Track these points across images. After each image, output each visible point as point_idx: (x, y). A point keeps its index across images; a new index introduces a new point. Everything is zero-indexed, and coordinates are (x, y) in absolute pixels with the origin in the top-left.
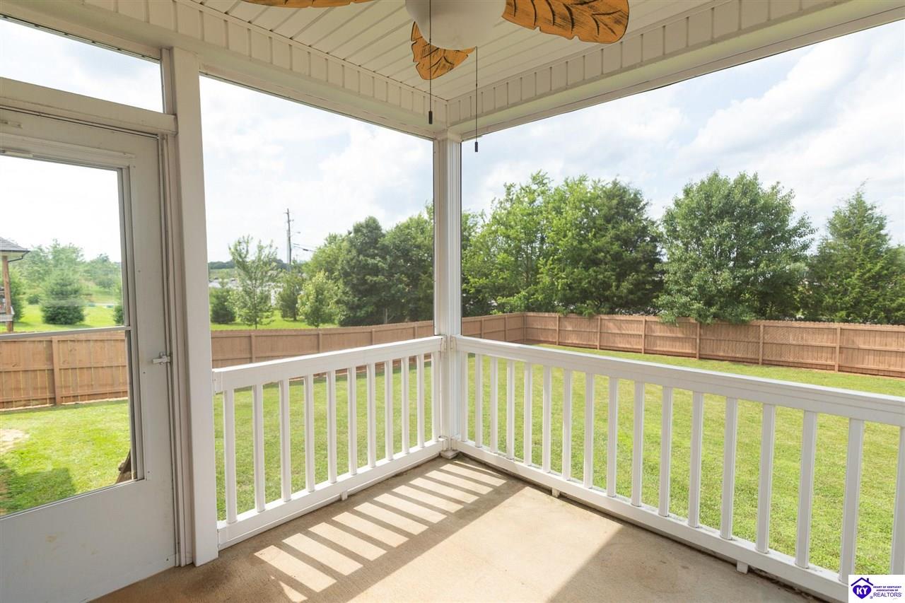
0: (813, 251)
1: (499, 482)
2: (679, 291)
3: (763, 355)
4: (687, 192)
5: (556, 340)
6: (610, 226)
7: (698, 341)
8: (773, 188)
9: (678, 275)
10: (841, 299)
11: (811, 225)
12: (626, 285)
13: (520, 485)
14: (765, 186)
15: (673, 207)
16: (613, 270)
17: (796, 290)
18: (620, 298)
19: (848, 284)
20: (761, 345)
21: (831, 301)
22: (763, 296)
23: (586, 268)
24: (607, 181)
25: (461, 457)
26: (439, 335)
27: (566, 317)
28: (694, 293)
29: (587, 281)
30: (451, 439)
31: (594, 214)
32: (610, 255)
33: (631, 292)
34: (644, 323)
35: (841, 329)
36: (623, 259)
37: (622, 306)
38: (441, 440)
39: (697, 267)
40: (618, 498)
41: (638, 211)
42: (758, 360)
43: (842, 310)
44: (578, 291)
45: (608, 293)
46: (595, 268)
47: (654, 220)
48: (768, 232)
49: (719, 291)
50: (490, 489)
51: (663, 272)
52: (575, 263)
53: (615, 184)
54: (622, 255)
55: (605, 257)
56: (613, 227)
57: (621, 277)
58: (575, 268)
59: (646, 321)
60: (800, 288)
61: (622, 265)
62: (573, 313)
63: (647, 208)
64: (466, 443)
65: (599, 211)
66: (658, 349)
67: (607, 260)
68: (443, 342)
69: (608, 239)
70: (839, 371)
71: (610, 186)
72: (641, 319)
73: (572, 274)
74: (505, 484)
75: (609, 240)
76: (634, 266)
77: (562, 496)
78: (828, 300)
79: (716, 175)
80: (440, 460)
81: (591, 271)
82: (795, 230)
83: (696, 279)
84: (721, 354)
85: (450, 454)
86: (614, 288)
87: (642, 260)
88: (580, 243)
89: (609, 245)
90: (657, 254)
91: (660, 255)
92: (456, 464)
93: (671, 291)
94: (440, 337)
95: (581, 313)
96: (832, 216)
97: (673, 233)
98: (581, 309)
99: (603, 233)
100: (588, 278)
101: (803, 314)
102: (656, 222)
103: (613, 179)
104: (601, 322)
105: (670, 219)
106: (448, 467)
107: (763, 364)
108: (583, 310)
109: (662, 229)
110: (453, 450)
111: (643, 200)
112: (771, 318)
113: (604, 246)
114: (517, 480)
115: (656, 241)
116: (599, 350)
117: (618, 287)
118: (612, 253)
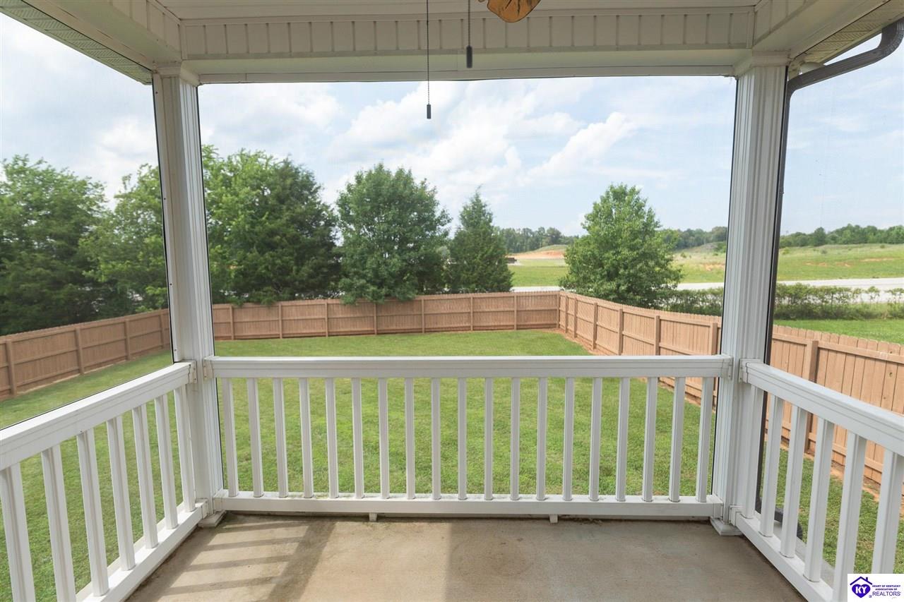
0: (452, 236)
1: (299, 531)
2: (356, 273)
3: (425, 324)
4: (359, 179)
5: (231, 334)
6: (284, 207)
7: (375, 318)
8: (423, 183)
9: (355, 257)
10: (471, 274)
11: (449, 216)
12: (306, 269)
13: (328, 524)
14: (417, 182)
15: (346, 191)
16: (291, 254)
17: (442, 269)
18: (301, 282)
19: (474, 263)
20: (423, 316)
21: (466, 276)
22: (421, 275)
23: (262, 252)
24: (278, 159)
25: (230, 518)
26: (183, 360)
27: (241, 306)
28: (369, 275)
29: (263, 266)
30: (213, 499)
31: (266, 194)
32: (286, 239)
33: (311, 276)
34: (326, 306)
35: (473, 298)
36: (301, 242)
37: (302, 291)
38: (198, 505)
39: (371, 250)
40: (444, 498)
41: (311, 194)
42: (421, 329)
43: (473, 283)
44: (253, 278)
45: (288, 278)
46: (271, 252)
47: (328, 204)
48: (422, 220)
49: (390, 274)
50: (296, 545)
51: (339, 256)
52: (248, 246)
53: (287, 163)
54: (299, 238)
55: (281, 240)
56: (288, 209)
57: (300, 261)
58: (247, 252)
59: (328, 304)
60: (444, 267)
61: (300, 249)
62: (249, 302)
63: (320, 192)
64: (237, 497)
65: (271, 190)
66: (342, 330)
67: (283, 244)
68: (192, 370)
69: (284, 220)
70: (474, 330)
71: (282, 165)
72: (323, 303)
73: (244, 259)
74: (309, 529)
75: (285, 222)
76: (311, 249)
77: (381, 518)
78: (464, 276)
79: (381, 166)
80: (201, 533)
81: (267, 255)
82: (438, 220)
83: (371, 262)
84: (394, 327)
85: (214, 520)
86: (294, 271)
87: (320, 244)
88: (253, 225)
89: (285, 228)
90: (331, 238)
91: (335, 239)
92: (229, 530)
93: (349, 273)
94: (186, 364)
95: (259, 302)
96: (462, 210)
97: (346, 217)
98: (258, 297)
99: (277, 215)
100: (264, 263)
101: (448, 288)
102: (329, 206)
103: (285, 158)
104: (282, 310)
105: (343, 203)
106: (218, 539)
107: (425, 332)
108: (262, 298)
109: (336, 212)
110: (217, 512)
111: (316, 183)
112: (427, 293)
113: (279, 229)
114: (321, 519)
115: (331, 225)
116: (281, 339)
117: (298, 271)
118: (288, 236)
